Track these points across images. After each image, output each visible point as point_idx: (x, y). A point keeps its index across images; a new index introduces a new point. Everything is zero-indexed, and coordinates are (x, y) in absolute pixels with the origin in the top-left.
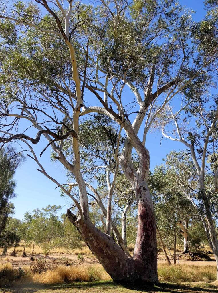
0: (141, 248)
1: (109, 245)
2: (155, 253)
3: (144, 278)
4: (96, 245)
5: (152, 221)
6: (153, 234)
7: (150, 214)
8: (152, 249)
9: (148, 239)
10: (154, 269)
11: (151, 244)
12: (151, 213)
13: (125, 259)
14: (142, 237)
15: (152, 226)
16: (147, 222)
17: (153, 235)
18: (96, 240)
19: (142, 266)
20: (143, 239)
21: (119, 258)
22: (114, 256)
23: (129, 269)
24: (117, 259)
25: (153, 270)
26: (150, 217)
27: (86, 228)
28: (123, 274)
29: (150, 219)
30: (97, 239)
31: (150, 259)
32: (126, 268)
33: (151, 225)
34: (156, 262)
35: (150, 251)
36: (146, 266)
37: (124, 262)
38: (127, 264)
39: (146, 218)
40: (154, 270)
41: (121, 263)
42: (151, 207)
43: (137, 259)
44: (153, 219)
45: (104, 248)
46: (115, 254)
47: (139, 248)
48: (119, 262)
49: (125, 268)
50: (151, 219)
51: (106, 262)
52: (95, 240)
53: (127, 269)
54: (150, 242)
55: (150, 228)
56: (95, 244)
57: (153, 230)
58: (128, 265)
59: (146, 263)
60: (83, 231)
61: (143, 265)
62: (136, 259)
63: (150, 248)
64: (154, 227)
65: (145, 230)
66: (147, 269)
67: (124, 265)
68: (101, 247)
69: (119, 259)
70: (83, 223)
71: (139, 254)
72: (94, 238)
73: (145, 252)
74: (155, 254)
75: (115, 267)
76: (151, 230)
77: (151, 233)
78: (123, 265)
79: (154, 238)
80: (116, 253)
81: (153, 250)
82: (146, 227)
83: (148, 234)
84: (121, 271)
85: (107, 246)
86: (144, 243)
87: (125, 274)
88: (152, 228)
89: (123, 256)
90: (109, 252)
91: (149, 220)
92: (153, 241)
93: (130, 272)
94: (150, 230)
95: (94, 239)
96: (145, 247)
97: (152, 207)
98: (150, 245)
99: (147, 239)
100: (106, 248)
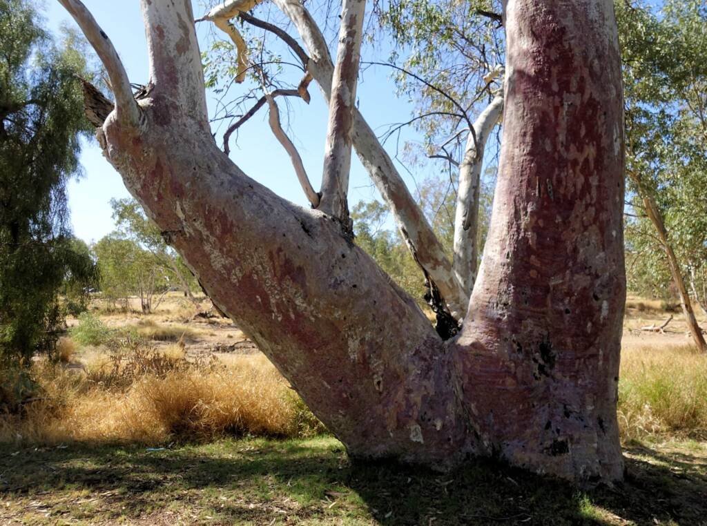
0: (508, 279)
1: (297, 262)
2: (605, 304)
3: (521, 453)
4: (224, 266)
5: (592, 104)
6: (599, 187)
7: (585, 58)
8: (582, 280)
9: (559, 220)
10: (588, 400)
11: (575, 250)
12: (592, 53)
13: (403, 345)
14: (517, 213)
15: (593, 136)
16: (557, 110)
17: (594, 193)
18: (221, 239)
19: (509, 381)
20: (525, 220)
21: (368, 336)
22: (332, 325)
23: (424, 398)
24: (353, 345)
25: (583, 405)
26: (582, 79)
27: (158, 171)
28: (391, 424)
29: (581, 90)
30: (227, 229)
31: (569, 340)
32: (409, 391)
33: (583, 132)
34: (606, 359)
35: (569, 294)
36: (540, 384)
37: (399, 359)
38: (415, 370)
39: (555, 88)
40: (590, 408)
41: (376, 364)
42: (593, 14)
43: (483, 341)
44: (604, 90)
45: (269, 283)
46: (338, 314)
47: (499, 277)
48: (365, 361)
49: (401, 393)
50: (591, 90)
51: (293, 360)
52: (212, 239)
53: (416, 398)
54: (570, 238)
55: (580, 149)
56: (218, 261)
57: (599, 160)
58: (425, 374)
59: (541, 368)
60: (139, 187)
61: (519, 375)
62: (473, 345)
63: (572, 273)
64: (605, 142)
65: (539, 166)
66: (545, 398)
67: (398, 377)
68: (250, 276)
69: (362, 341)
70: (137, 141)
71: (496, 312)
72: (209, 226)
73: (538, 302)
74: (605, 313)
75: (341, 386)
76: (587, 160)
77: (581, 180)
78: (393, 378)
79: (600, 208)
80: (345, 307)
81: (592, 285)
82: (548, 148)
83: (562, 191)
84: (379, 409)
85: (290, 271)
86: (529, 247)
87: (401, 425)
88: (591, 151)
89: (393, 325)
90: (298, 302)
91: (572, 99)
92: (594, 228)
93: (430, 414)
94: (575, 163)
95: (205, 233)
96: (533, 273)
97: (602, 14)
98: (575, 259)
99: (549, 219)
100: (280, 280)
